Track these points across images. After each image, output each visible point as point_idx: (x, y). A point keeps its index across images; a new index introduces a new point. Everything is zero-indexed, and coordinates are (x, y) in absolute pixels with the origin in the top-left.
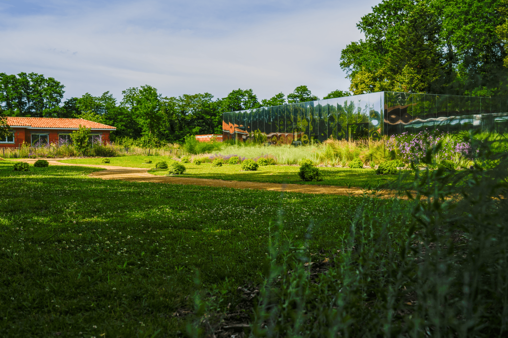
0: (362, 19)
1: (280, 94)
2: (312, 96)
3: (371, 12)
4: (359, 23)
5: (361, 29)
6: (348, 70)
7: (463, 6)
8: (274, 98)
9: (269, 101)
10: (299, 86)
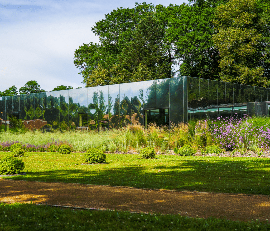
0: (96, 24)
1: (13, 87)
2: (40, 90)
3: (105, 18)
4: (93, 27)
5: (96, 32)
6: (81, 67)
7: (184, 17)
8: (7, 90)
9: (3, 93)
10: (30, 81)
